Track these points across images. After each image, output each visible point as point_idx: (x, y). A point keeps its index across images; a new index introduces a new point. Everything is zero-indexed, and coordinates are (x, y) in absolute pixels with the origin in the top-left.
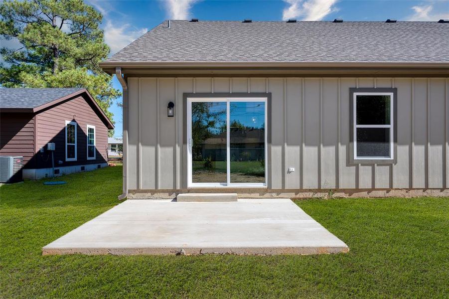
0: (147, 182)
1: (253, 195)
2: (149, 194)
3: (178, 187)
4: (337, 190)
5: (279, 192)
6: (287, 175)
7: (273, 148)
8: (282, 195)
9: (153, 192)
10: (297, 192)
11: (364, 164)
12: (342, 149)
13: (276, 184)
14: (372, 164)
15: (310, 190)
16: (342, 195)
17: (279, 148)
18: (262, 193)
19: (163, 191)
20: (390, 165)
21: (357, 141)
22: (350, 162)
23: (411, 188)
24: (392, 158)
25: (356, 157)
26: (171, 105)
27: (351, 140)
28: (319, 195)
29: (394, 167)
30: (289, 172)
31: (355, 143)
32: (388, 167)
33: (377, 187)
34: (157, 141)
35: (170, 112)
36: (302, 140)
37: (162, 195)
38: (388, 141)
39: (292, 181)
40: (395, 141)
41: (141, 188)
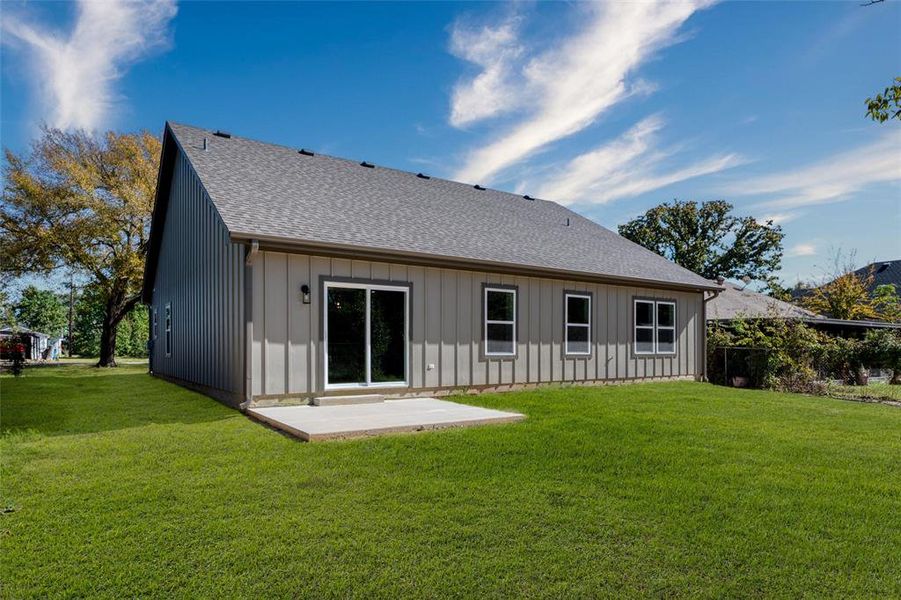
0: (275, 385)
1: (393, 396)
2: (277, 401)
3: (313, 391)
4: (471, 386)
5: (418, 391)
6: (427, 372)
7: (415, 347)
8: (422, 394)
9: (281, 397)
10: (435, 390)
11: (494, 359)
12: (476, 347)
13: (417, 384)
14: (498, 360)
15: (448, 388)
16: (475, 391)
17: (420, 347)
18: (402, 392)
19: (294, 396)
20: (512, 360)
21: (488, 339)
22: (482, 358)
23: (528, 382)
24: (514, 353)
25: (486, 353)
26: (305, 289)
27: (483, 339)
28: (455, 392)
29: (516, 362)
30: (429, 369)
31: (486, 341)
32: (497, 363)
33: (503, 382)
34: (287, 338)
35: (307, 297)
36: (440, 339)
37: (292, 401)
38: (511, 340)
39: (432, 380)
40: (517, 340)
41: (268, 393)
